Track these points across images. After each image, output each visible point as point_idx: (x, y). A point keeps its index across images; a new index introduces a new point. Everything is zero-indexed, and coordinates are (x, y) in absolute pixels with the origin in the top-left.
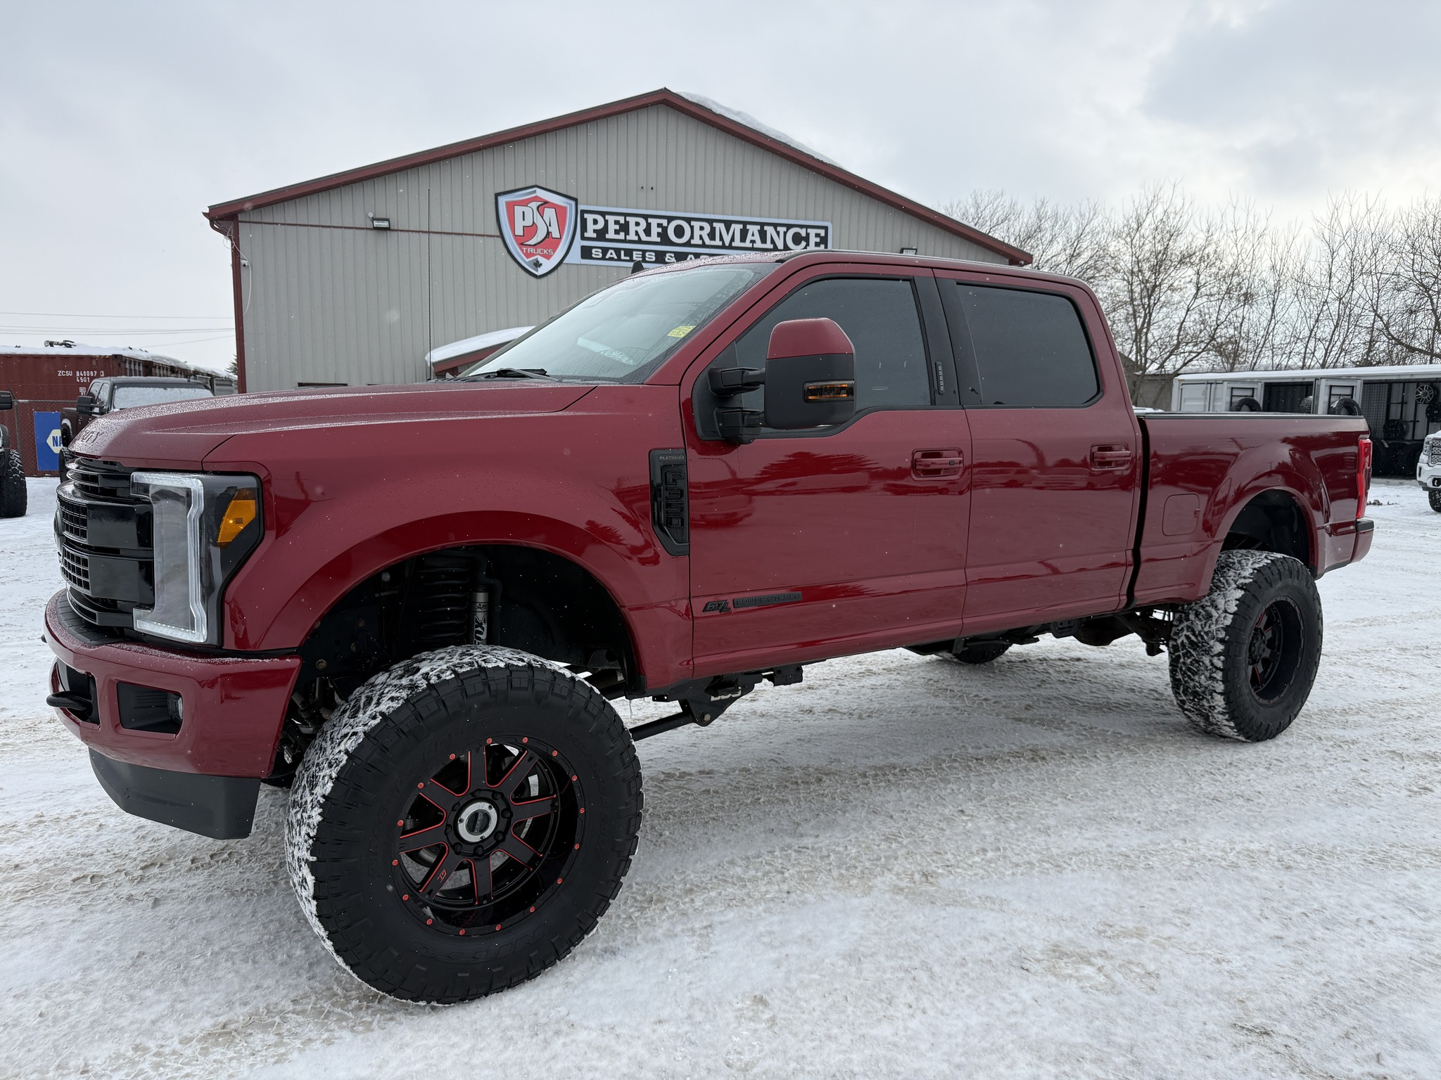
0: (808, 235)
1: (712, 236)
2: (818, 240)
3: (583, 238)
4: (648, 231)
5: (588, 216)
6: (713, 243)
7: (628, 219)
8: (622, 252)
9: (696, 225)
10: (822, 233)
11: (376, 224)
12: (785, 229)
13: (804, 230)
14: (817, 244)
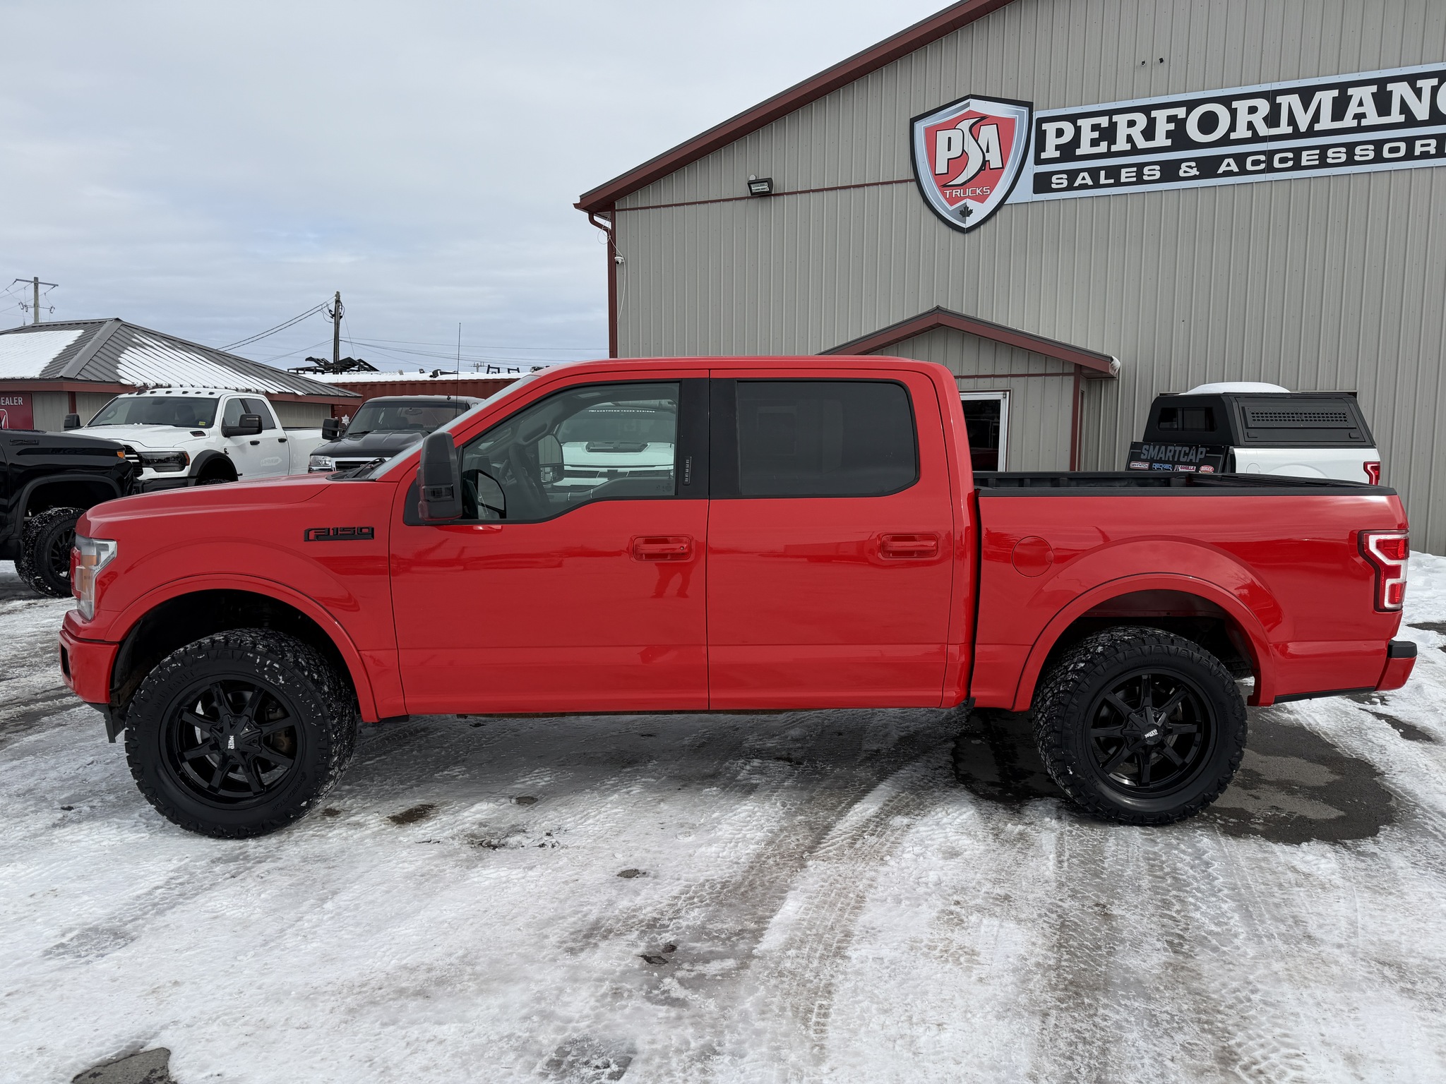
1: (1272, 120)
3: (1038, 161)
4: (1149, 133)
5: (1050, 128)
6: (1274, 131)
7: (1115, 118)
8: (1103, 173)
9: (1242, 106)
11: (755, 188)
12: (1435, 82)
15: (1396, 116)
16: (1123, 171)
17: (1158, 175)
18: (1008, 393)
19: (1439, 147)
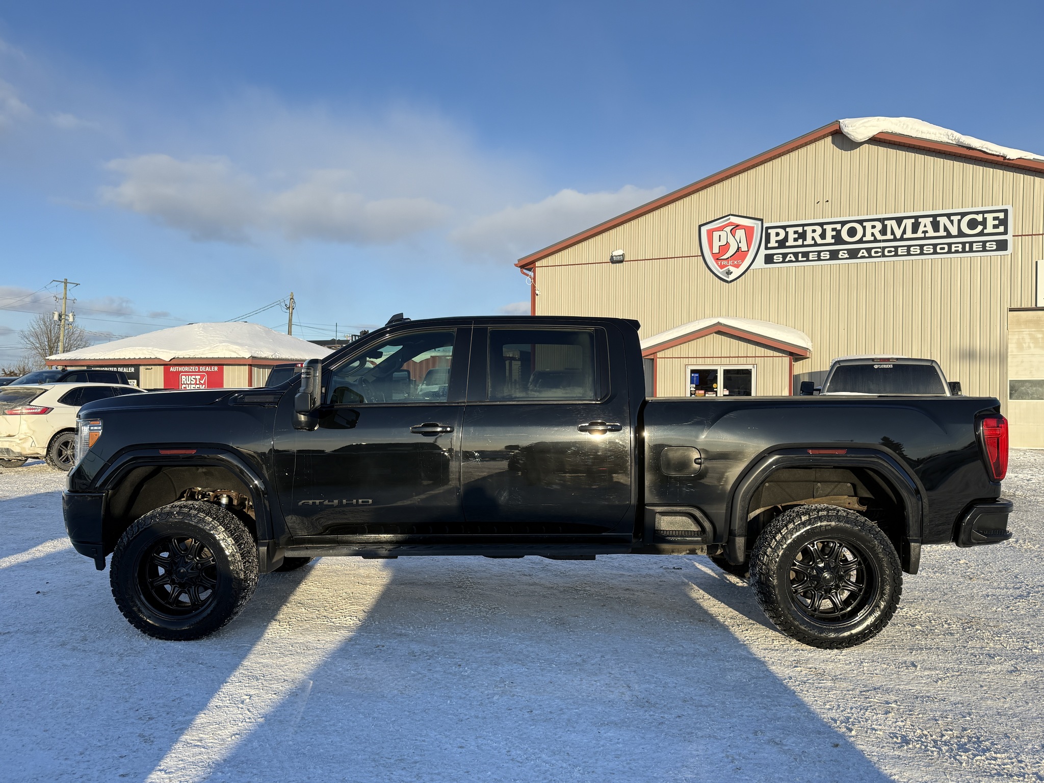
0: (985, 219)
1: (883, 232)
2: (996, 222)
3: (767, 248)
4: (823, 236)
5: (772, 232)
6: (884, 238)
7: (806, 228)
8: (800, 255)
9: (868, 225)
10: (1001, 215)
11: (615, 258)
12: (959, 217)
13: (981, 215)
14: (995, 227)
15: (942, 233)
16: (811, 254)
17: (828, 257)
18: (755, 366)
19: (964, 248)
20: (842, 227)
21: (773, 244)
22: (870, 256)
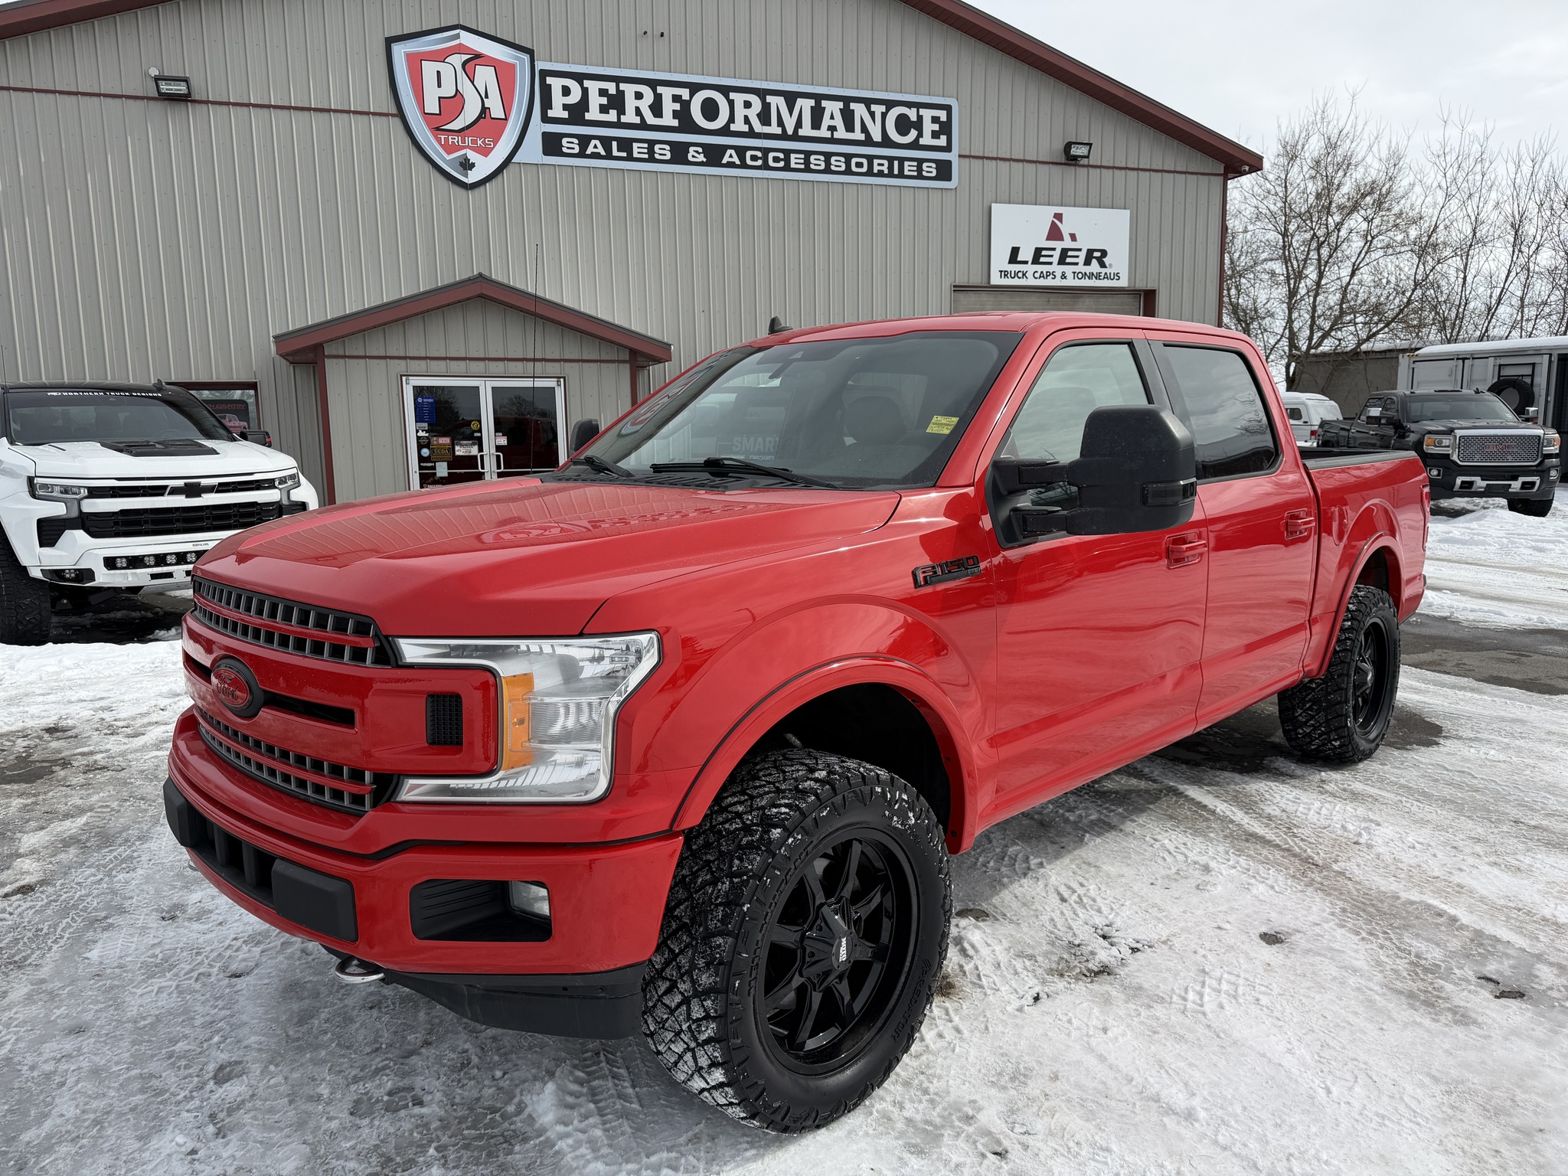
0: (920, 118)
1: (764, 117)
2: (936, 127)
3: (546, 119)
4: (657, 109)
5: (556, 84)
6: (766, 130)
7: (622, 86)
8: (614, 144)
9: (739, 98)
10: (943, 115)
11: (164, 87)
12: (884, 108)
13: (914, 110)
14: (935, 135)
15: (859, 135)
16: (635, 145)
17: (668, 157)
18: (562, 380)
19: (891, 168)
20: (691, 96)
21: (555, 111)
22: (744, 165)
